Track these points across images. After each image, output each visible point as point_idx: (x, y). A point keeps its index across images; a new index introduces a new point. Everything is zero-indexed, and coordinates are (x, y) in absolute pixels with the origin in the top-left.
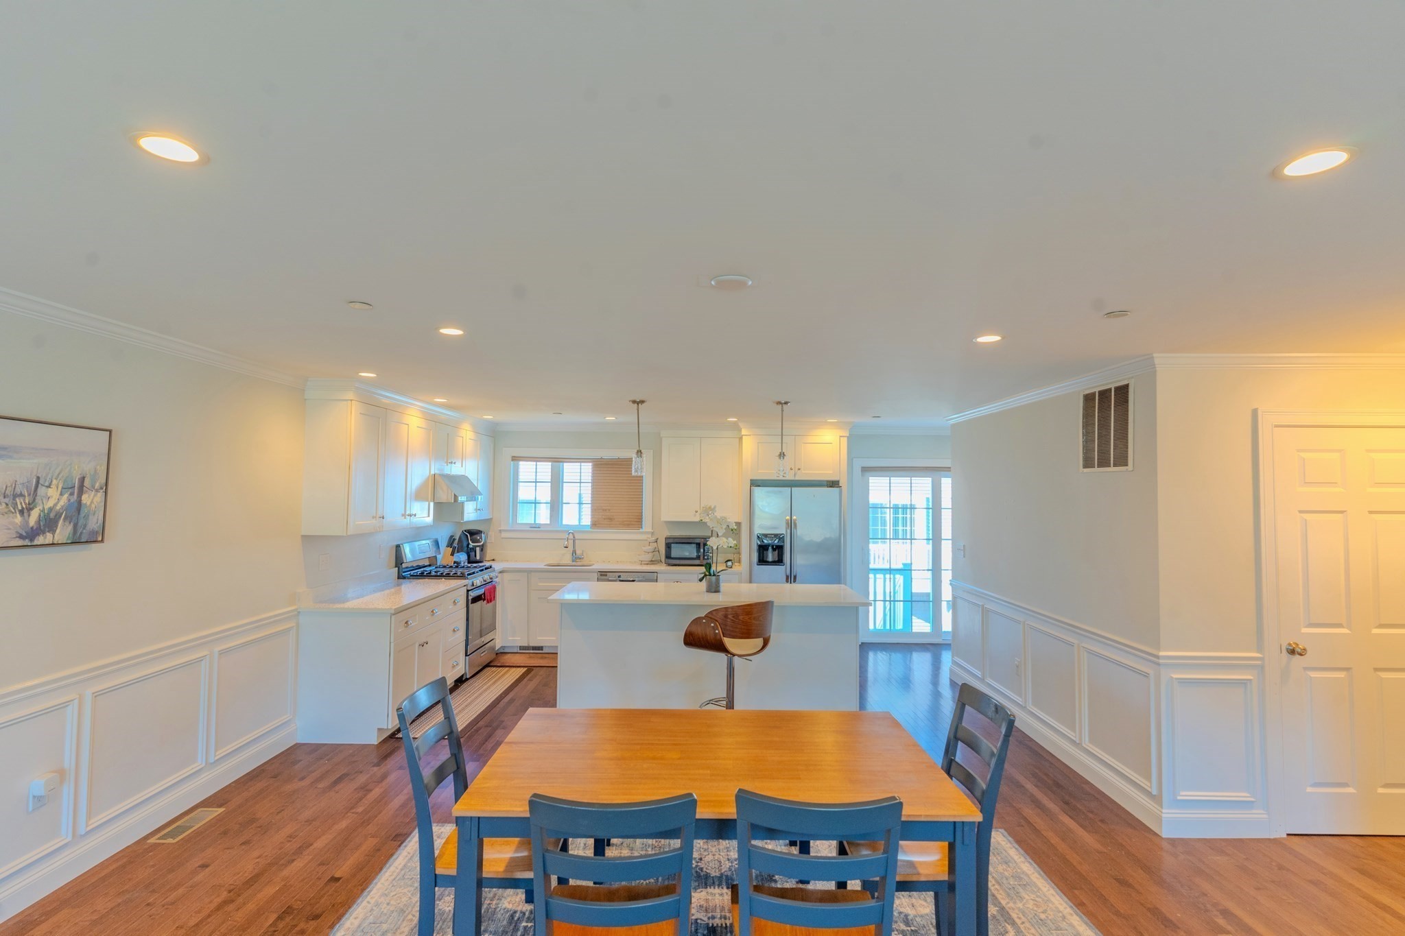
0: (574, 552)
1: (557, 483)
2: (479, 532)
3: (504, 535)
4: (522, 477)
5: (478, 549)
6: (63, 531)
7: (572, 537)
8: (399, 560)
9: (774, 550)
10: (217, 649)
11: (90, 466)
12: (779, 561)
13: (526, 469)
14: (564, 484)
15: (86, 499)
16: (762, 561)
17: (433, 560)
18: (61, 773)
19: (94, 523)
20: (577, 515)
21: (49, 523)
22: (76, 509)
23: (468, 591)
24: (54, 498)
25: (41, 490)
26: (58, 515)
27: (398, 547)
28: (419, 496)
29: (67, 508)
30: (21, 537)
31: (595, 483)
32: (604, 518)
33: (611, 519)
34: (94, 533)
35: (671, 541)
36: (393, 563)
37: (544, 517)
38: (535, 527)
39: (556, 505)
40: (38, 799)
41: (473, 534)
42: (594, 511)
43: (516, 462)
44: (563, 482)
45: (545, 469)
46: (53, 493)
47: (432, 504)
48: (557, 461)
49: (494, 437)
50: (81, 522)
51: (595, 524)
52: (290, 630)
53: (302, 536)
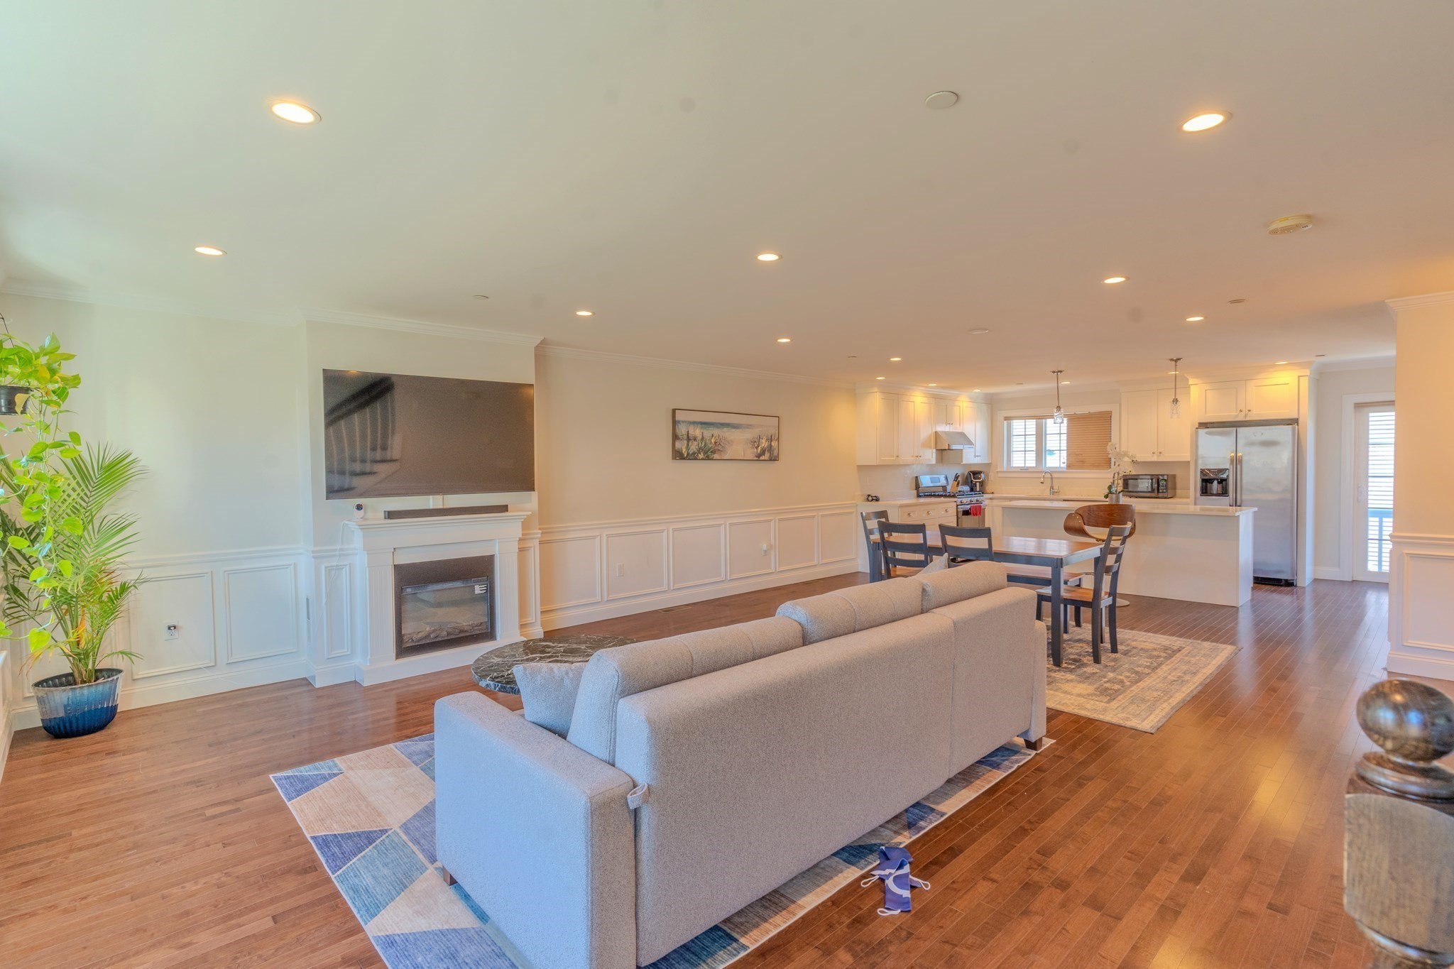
0: (1052, 487)
1: (1040, 436)
2: (980, 473)
3: (1000, 475)
4: (1015, 432)
5: (978, 484)
6: (767, 456)
7: (1052, 474)
8: (917, 487)
9: (1219, 483)
10: (820, 514)
11: (773, 431)
12: (1224, 493)
13: (1018, 426)
14: (1048, 436)
15: (773, 443)
16: (1205, 491)
17: (944, 488)
18: (771, 546)
19: (775, 453)
20: (1056, 460)
21: (763, 453)
22: (770, 448)
23: (957, 506)
24: (764, 444)
25: (760, 440)
26: (765, 449)
27: (917, 477)
28: (926, 445)
29: (768, 447)
30: (757, 457)
31: (1069, 434)
32: (1076, 460)
33: (1083, 462)
34: (775, 457)
35: (1128, 477)
36: (914, 488)
37: (1031, 463)
38: (1025, 470)
39: (1041, 451)
40: (765, 551)
41: (976, 474)
42: (1068, 456)
43: (1009, 421)
44: (1046, 434)
45: (1032, 424)
46: (764, 441)
47: (934, 450)
48: (1038, 418)
49: (992, 405)
50: (771, 452)
51: (1069, 466)
52: (852, 513)
53: (858, 466)
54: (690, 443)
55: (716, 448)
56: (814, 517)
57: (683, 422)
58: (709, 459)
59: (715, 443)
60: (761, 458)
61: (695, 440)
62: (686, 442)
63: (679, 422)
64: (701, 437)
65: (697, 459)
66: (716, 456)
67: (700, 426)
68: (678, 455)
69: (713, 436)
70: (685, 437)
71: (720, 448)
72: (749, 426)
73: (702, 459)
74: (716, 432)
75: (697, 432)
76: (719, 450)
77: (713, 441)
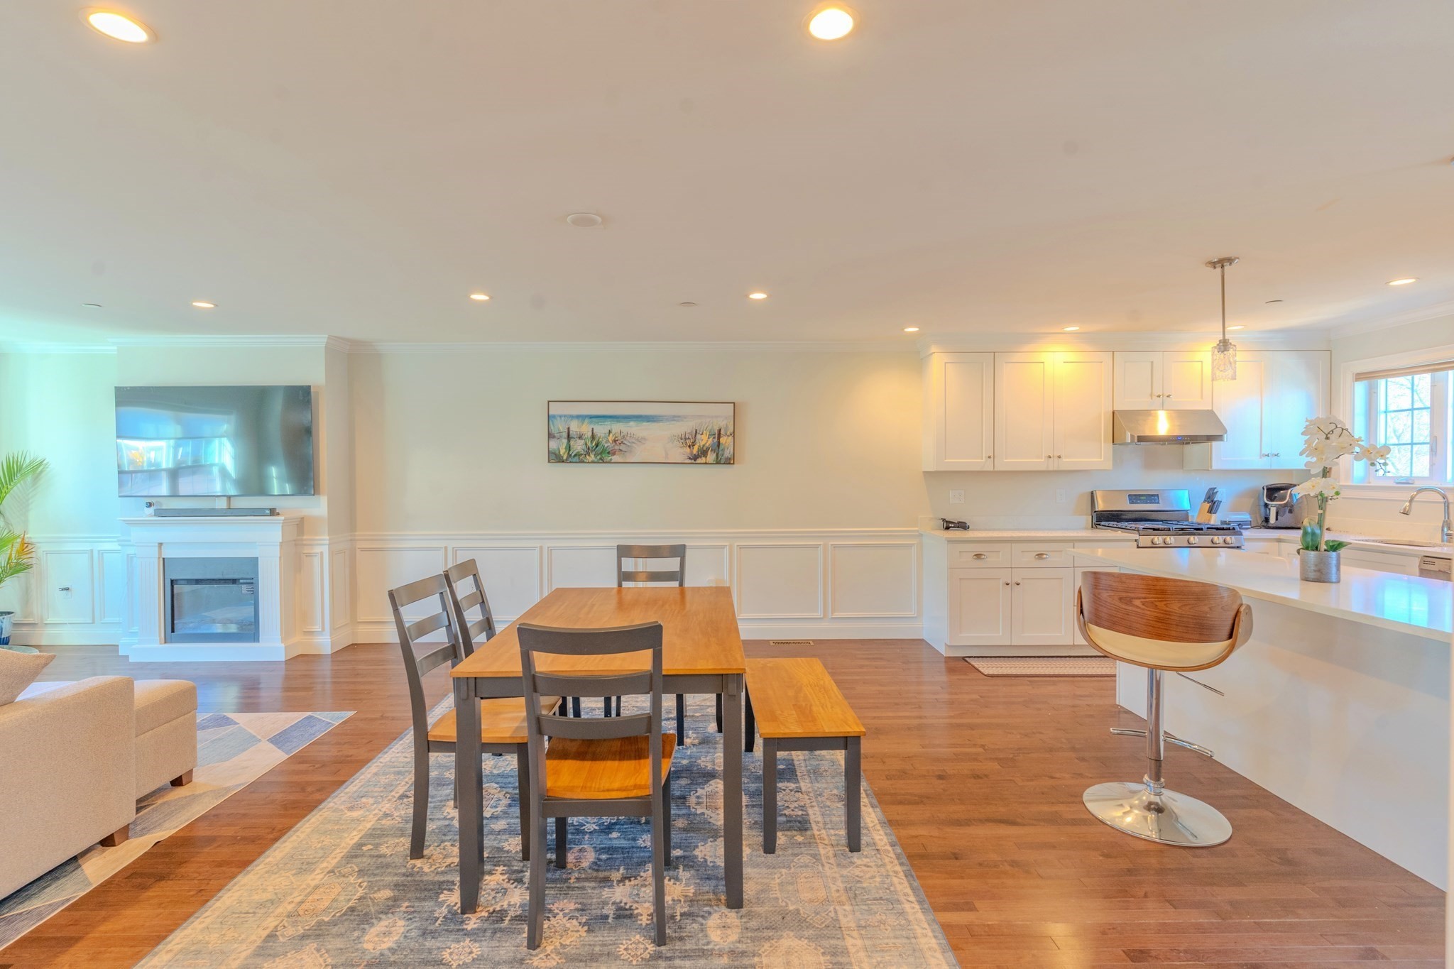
6: (711, 457)
8: (1093, 508)
11: (724, 424)
15: (723, 441)
19: (728, 454)
21: (703, 452)
22: (718, 446)
24: (705, 440)
25: (698, 436)
26: (708, 449)
27: (1092, 494)
29: (712, 445)
30: (690, 458)
34: (729, 459)
36: (1086, 510)
38: (1405, 483)
45: (1424, 385)
46: (705, 437)
47: (1108, 446)
49: (1328, 350)
50: (720, 453)
52: (910, 546)
53: (924, 472)
54: (572, 443)
55: (617, 447)
56: (816, 547)
57: (560, 416)
58: (603, 462)
59: (615, 441)
60: (697, 462)
61: (580, 438)
62: (565, 441)
63: (554, 417)
64: (590, 434)
65: (583, 462)
66: (615, 458)
67: (587, 420)
68: (555, 457)
69: (610, 432)
70: (565, 435)
71: (622, 447)
72: (675, 418)
73: (593, 462)
74: (617, 427)
75: (586, 429)
76: (621, 450)
77: (611, 438)
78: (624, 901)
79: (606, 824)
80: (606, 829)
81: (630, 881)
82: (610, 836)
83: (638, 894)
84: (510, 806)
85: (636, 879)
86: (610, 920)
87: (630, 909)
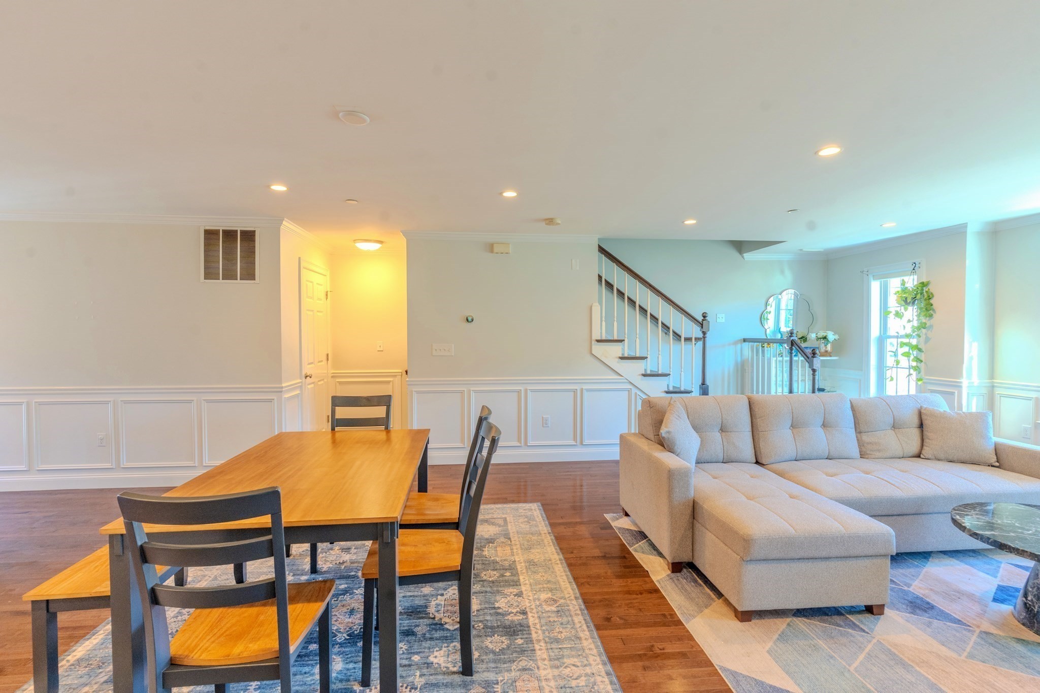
78: (345, 555)
79: (348, 594)
80: (349, 590)
81: (339, 562)
82: (346, 586)
83: (337, 557)
84: (426, 606)
85: (336, 563)
86: (354, 548)
87: (342, 552)
